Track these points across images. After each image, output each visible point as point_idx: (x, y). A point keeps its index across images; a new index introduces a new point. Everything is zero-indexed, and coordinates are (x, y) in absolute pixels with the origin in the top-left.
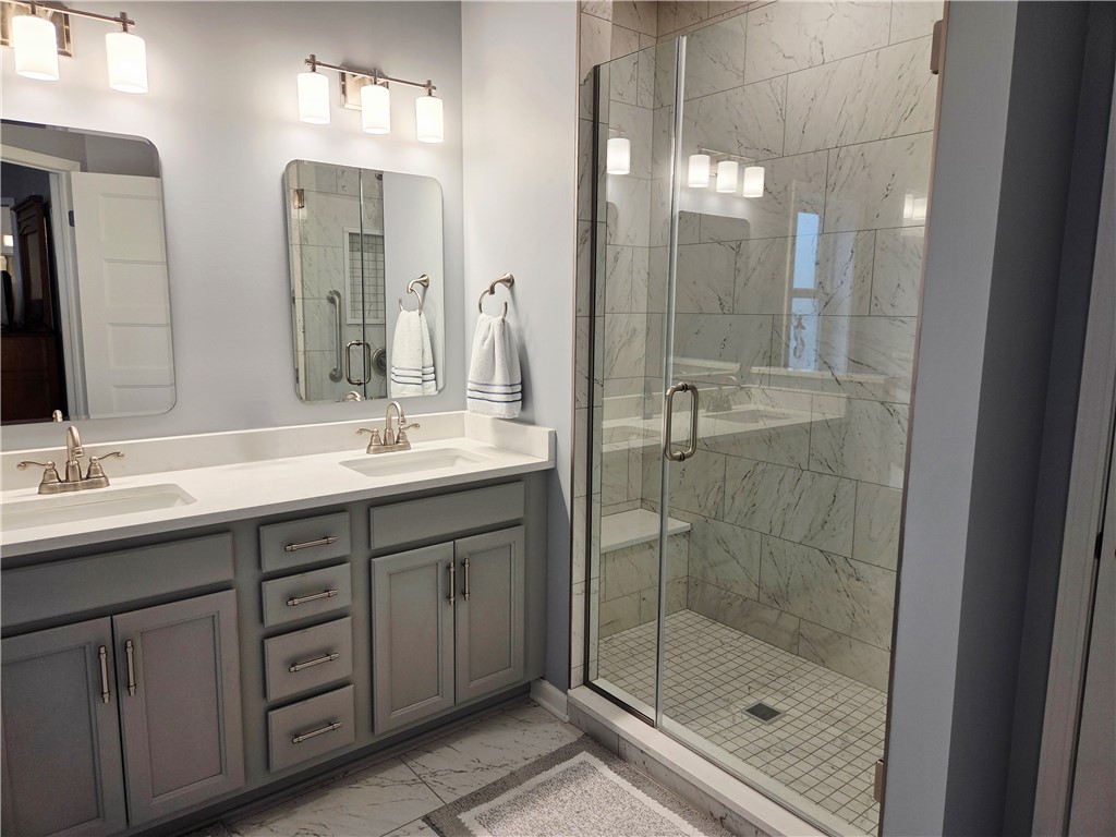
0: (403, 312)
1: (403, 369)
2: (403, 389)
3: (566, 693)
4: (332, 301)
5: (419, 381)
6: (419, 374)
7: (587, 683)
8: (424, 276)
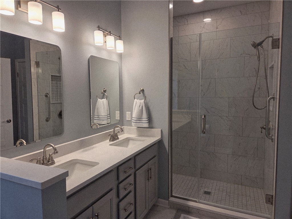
0: (99, 99)
1: (102, 116)
2: (103, 122)
3: (168, 200)
4: (46, 96)
5: (107, 119)
6: (107, 117)
7: (172, 196)
8: (104, 89)
